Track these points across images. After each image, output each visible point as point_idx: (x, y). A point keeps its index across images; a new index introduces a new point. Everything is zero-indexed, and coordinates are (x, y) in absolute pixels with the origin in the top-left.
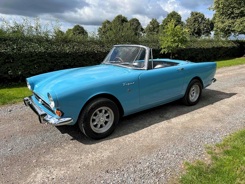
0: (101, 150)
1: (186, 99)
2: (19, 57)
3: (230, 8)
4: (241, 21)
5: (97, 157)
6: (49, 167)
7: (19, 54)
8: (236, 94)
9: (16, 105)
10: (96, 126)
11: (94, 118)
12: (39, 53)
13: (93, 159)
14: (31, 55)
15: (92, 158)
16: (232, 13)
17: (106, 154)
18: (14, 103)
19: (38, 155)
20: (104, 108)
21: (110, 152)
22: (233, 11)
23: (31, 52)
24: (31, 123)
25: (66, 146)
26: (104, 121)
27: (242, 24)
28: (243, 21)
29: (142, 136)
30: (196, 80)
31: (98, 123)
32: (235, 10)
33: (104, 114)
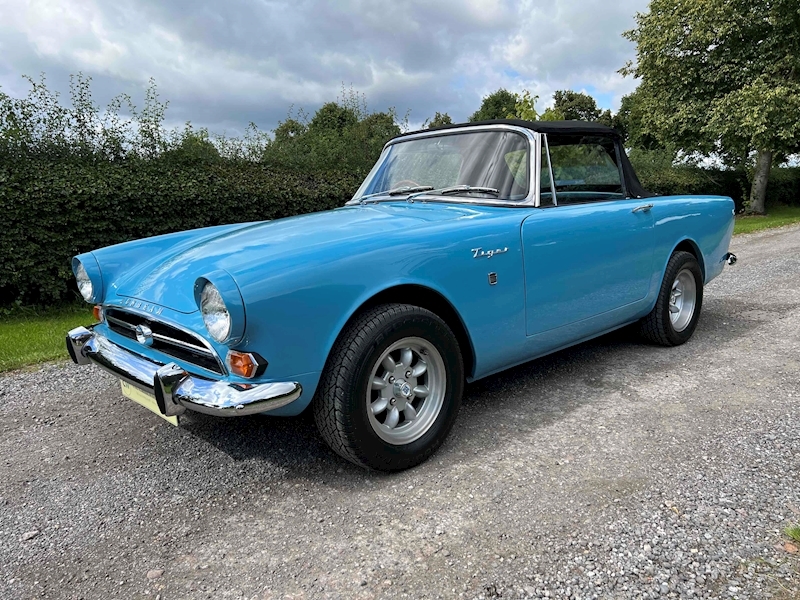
0: (424, 511)
1: (660, 321)
2: (17, 211)
3: (688, 68)
4: (728, 103)
5: (419, 539)
6: (229, 593)
7: (18, 203)
8: (794, 306)
9: (22, 376)
10: (382, 416)
11: (378, 383)
12: (90, 199)
13: (409, 548)
14: (61, 205)
15: (400, 543)
16: (697, 81)
17: (453, 523)
18: (10, 370)
19: (164, 549)
20: (408, 346)
21: (465, 516)
22: (699, 76)
23: (63, 196)
24: (94, 432)
25: (270, 506)
26: (412, 398)
27: (730, 113)
28: (733, 104)
29: (559, 450)
30: (684, 253)
31: (390, 407)
32: (705, 72)
33: (410, 369)
